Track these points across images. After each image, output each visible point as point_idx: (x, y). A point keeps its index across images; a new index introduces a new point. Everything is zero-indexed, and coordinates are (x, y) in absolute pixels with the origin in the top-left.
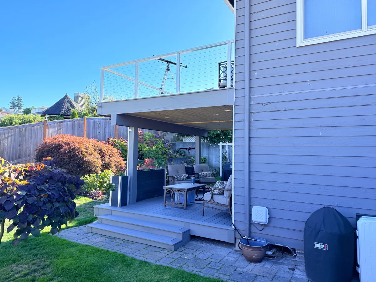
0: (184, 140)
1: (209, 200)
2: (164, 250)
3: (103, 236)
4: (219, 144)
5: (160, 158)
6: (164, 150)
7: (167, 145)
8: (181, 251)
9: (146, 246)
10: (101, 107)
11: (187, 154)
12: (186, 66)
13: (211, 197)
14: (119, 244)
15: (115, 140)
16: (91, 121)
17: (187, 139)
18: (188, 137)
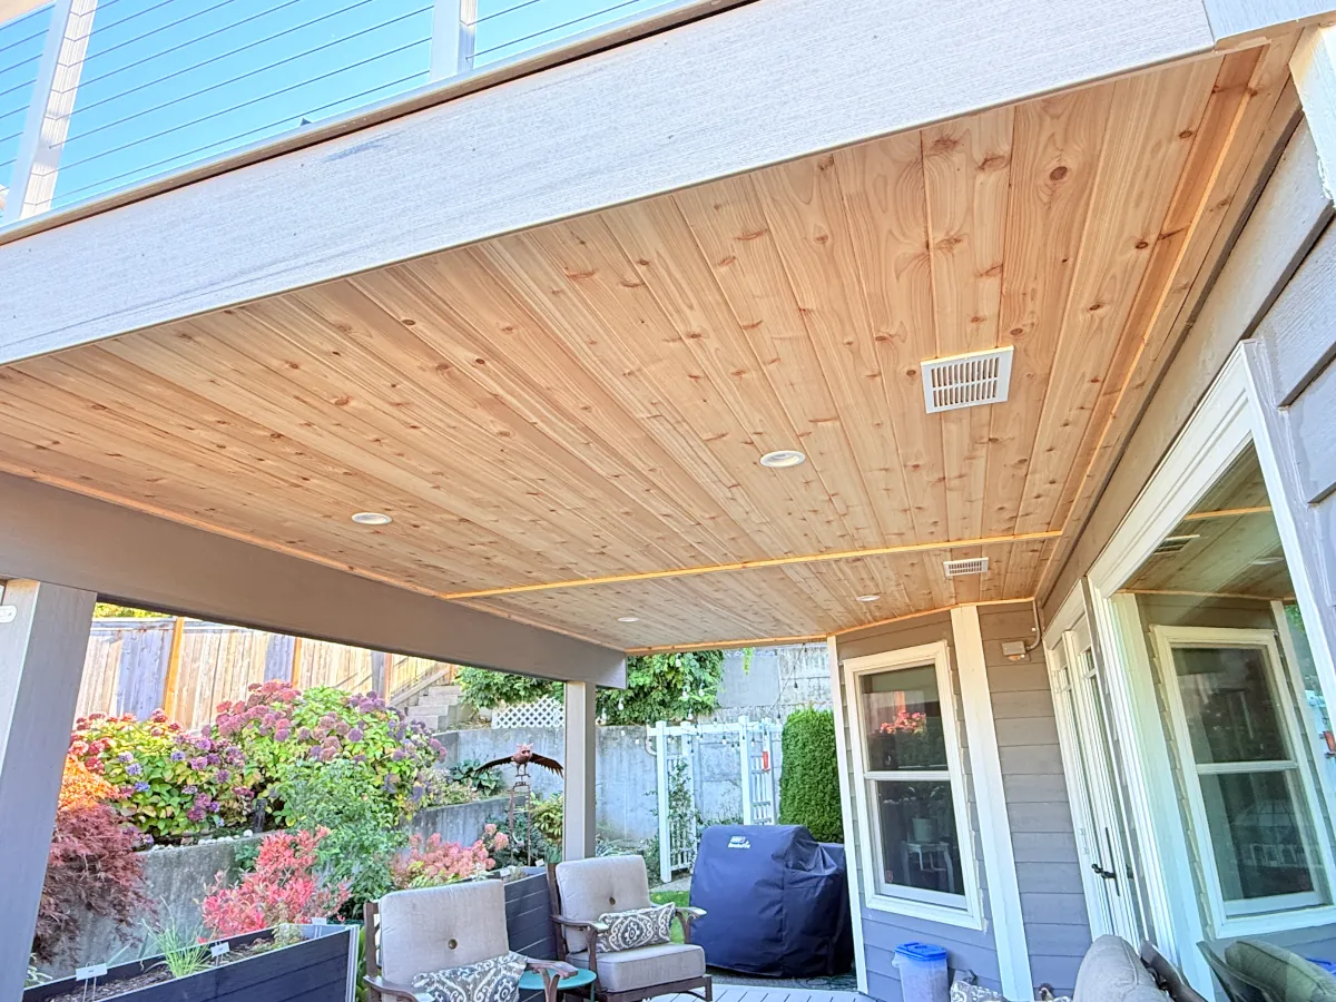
0: (495, 720)
4: (651, 731)
6: (396, 770)
7: (410, 744)
11: (510, 784)
17: (511, 715)
18: (515, 706)
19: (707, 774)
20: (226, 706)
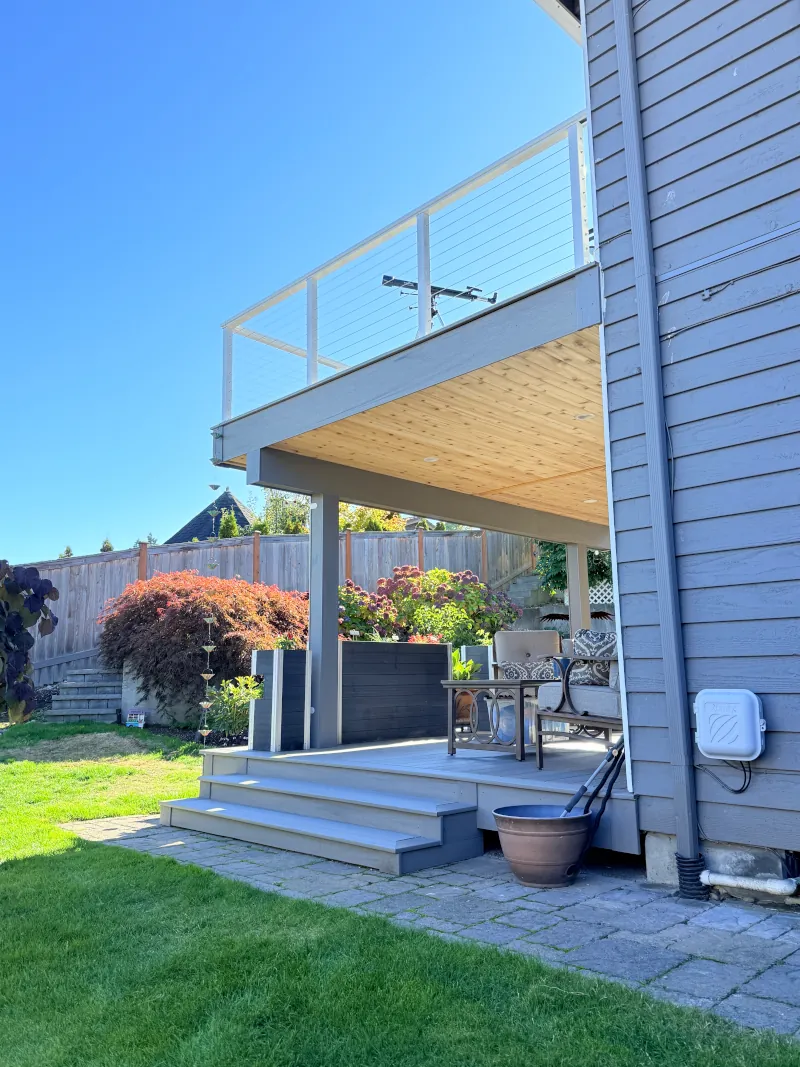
1: (555, 707)
6: (487, 620)
9: (312, 860)
10: (222, 436)
13: (560, 698)
16: (276, 543)
20: (381, 582)
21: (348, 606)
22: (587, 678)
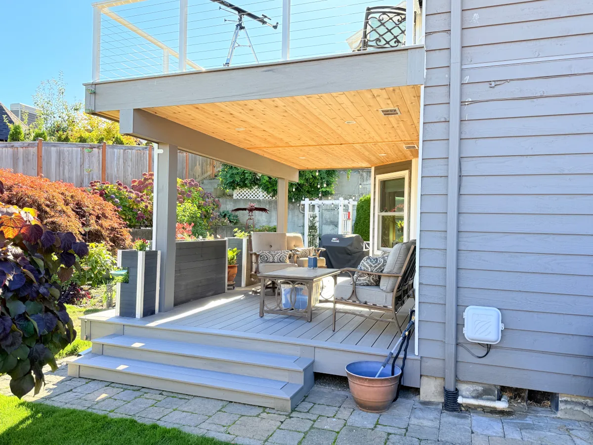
0: (234, 195)
1: (348, 297)
2: (267, 410)
3: (110, 384)
4: (302, 202)
5: (198, 224)
8: (308, 412)
9: (221, 404)
10: (95, 93)
12: (275, 25)
13: (352, 292)
14: (155, 401)
15: (107, 185)
16: (52, 148)
17: (241, 193)
18: (243, 190)
19: (324, 222)
20: (134, 181)
21: (121, 199)
22: (366, 283)
